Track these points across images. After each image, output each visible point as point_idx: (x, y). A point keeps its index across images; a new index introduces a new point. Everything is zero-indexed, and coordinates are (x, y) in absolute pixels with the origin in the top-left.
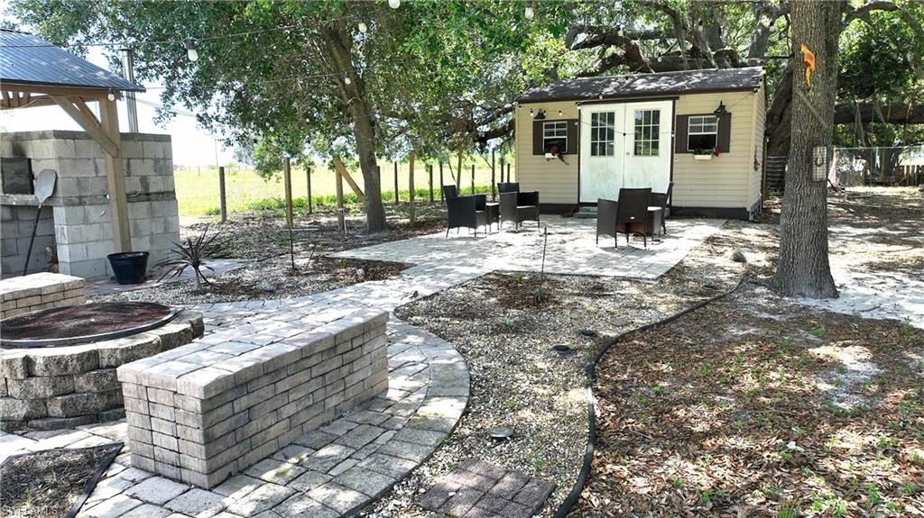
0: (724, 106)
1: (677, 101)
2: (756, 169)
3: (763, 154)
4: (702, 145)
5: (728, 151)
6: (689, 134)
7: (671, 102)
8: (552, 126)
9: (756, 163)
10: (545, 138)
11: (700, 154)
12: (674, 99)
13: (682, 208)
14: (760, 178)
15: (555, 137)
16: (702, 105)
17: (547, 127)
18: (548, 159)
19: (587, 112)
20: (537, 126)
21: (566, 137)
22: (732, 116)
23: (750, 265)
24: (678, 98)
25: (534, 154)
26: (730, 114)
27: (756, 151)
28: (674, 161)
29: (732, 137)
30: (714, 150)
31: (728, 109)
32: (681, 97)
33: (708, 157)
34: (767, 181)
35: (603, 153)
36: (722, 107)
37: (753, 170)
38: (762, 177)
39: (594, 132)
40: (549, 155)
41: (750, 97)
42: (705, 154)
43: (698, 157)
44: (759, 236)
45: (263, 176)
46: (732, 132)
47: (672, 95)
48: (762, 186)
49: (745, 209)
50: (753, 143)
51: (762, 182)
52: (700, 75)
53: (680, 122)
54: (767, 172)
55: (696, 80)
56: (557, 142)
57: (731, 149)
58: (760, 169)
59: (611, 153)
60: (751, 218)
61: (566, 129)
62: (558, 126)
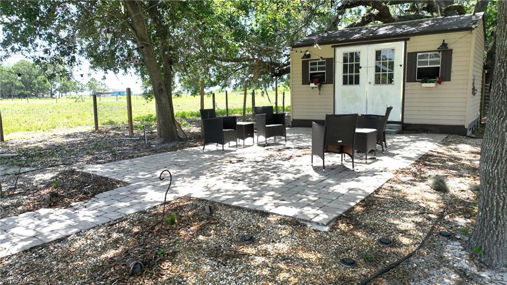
0: (446, 44)
1: (408, 42)
2: (474, 94)
3: (482, 81)
4: (427, 75)
5: (449, 80)
6: (418, 67)
7: (403, 43)
8: (315, 64)
9: (474, 89)
10: (310, 72)
11: (426, 82)
12: (406, 40)
13: (411, 124)
14: (480, 101)
15: (317, 72)
16: (427, 44)
17: (312, 64)
18: (313, 88)
19: (340, 52)
20: (305, 65)
21: (325, 71)
22: (453, 51)
23: (452, 196)
24: (408, 39)
25: (303, 84)
26: (451, 50)
27: (474, 80)
28: (406, 88)
29: (453, 69)
30: (438, 79)
31: (450, 47)
32: (412, 38)
33: (432, 85)
34: (485, 103)
35: (351, 83)
36: (444, 45)
37: (472, 95)
38: (481, 99)
39: (345, 67)
40: (312, 85)
41: (469, 35)
42: (430, 82)
43: (424, 85)
44: (473, 153)
45: (146, 99)
46: (453, 64)
47: (404, 37)
48: (481, 106)
49: (464, 126)
50: (471, 73)
51: (481, 103)
52: (430, 22)
53: (410, 58)
54: (485, 96)
55: (425, 26)
56: (319, 75)
57: (452, 78)
58: (478, 93)
59: (357, 82)
60: (469, 133)
61: (325, 65)
62: (320, 63)
